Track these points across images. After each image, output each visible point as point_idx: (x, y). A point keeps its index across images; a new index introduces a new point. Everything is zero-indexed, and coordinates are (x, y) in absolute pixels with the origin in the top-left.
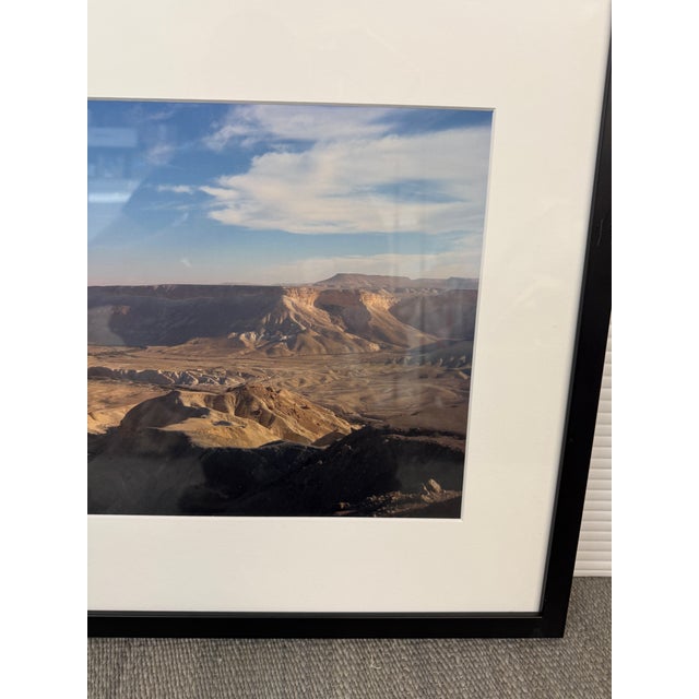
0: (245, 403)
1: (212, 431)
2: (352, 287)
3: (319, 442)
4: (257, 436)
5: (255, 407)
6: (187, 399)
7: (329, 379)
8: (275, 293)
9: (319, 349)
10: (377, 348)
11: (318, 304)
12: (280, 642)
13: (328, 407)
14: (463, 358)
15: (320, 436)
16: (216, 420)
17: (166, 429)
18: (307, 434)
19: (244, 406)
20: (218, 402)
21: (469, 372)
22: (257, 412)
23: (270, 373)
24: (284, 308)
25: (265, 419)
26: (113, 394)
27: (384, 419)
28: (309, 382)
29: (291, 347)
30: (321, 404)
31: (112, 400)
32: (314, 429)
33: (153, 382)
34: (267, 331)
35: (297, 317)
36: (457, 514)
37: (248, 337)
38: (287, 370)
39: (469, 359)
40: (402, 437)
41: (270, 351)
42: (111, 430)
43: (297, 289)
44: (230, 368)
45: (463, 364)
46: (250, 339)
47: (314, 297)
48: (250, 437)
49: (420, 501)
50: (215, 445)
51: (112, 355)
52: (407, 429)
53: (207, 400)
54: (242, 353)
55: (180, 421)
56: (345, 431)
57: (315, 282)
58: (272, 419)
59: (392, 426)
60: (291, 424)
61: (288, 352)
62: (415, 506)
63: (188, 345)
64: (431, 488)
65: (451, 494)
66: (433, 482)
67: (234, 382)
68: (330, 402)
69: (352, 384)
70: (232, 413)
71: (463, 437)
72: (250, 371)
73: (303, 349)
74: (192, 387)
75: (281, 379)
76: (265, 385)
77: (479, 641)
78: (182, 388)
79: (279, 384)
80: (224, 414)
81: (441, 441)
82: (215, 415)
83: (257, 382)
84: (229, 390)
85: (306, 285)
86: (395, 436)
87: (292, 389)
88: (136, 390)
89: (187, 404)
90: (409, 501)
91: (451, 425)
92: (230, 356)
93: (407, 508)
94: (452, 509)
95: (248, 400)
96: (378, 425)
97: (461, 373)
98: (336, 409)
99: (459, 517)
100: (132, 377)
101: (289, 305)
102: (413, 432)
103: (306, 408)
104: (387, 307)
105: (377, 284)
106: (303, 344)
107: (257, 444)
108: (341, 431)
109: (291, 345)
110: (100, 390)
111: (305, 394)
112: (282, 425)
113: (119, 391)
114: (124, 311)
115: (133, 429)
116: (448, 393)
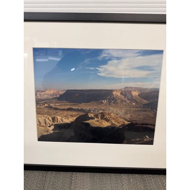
0: (103, 116)
1: (95, 123)
2: (129, 90)
3: (120, 126)
4: (105, 124)
5: (105, 117)
6: (90, 115)
7: (123, 111)
8: (111, 91)
9: (121, 104)
10: (134, 104)
11: (121, 94)
12: (109, 174)
13: (122, 118)
14: (155, 107)
15: (120, 125)
16: (96, 120)
17: (84, 122)
18: (117, 124)
19: (103, 117)
20: (97, 116)
21: (156, 110)
22: (106, 119)
23: (109, 109)
24: (113, 95)
25: (107, 120)
26: (73, 114)
27: (136, 121)
28: (118, 112)
29: (114, 104)
30: (121, 117)
31: (73, 115)
32: (119, 123)
33: (83, 111)
34: (109, 100)
35: (116, 97)
36: (152, 144)
37: (104, 101)
38: (113, 109)
39: (157, 107)
40: (140, 125)
41: (109, 104)
42: (72, 122)
43: (116, 90)
44: (100, 108)
45: (155, 108)
46: (105, 102)
47: (120, 92)
48: (104, 125)
49: (144, 141)
50: (96, 126)
51: (74, 105)
52: (141, 123)
53: (94, 115)
54: (103, 105)
55: (88, 120)
56: (126, 123)
57: (120, 89)
58: (109, 120)
59: (138, 123)
60: (113, 122)
61: (113, 105)
62: (142, 142)
63: (91, 103)
64: (146, 138)
65: (151, 139)
66: (147, 136)
67: (101, 111)
68: (123, 117)
69: (128, 112)
70: (100, 119)
71: (154, 125)
72: (105, 109)
73: (117, 104)
74: (91, 112)
75: (112, 111)
76: (108, 112)
77: (157, 175)
78: (89, 113)
79: (111, 112)
80: (98, 119)
81: (149, 126)
82: (96, 119)
83: (106, 112)
84: (99, 113)
85: (118, 89)
86: (138, 125)
87: (114, 113)
88: (78, 113)
89: (90, 116)
90: (141, 141)
92: (100, 106)
93: (140, 142)
94: (151, 143)
95: (104, 116)
96: (134, 122)
97: (155, 110)
98: (124, 118)
99: (153, 145)
100: (78, 110)
101: (114, 94)
102: (143, 124)
103: (117, 118)
104: (137, 94)
105: (136, 89)
106: (117, 103)
107: (105, 126)
108: (125, 124)
110: (70, 113)
111: (117, 115)
112: (111, 122)
113: (74, 113)
114: (77, 95)
115: (77, 122)
116: (151, 115)
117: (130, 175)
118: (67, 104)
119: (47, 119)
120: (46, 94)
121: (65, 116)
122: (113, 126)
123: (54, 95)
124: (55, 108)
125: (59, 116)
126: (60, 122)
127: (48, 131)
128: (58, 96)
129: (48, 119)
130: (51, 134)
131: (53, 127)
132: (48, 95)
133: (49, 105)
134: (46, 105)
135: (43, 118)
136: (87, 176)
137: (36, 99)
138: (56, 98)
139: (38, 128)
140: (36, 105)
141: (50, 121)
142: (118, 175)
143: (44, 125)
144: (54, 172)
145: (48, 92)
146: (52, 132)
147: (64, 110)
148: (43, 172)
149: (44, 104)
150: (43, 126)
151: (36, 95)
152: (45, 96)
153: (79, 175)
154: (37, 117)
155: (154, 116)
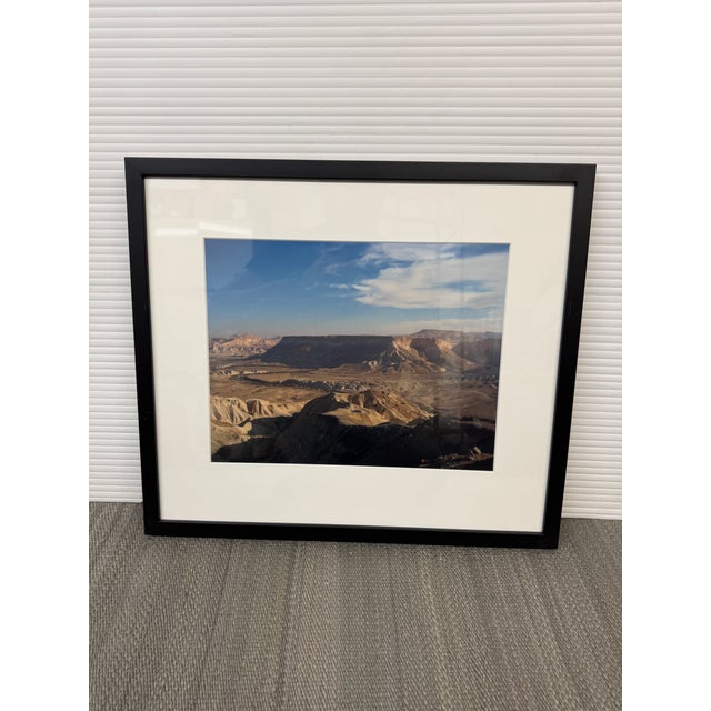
0: (370, 400)
1: (350, 416)
2: (431, 337)
3: (410, 424)
4: (376, 419)
5: (375, 403)
6: (339, 398)
7: (417, 387)
8: (389, 339)
9: (412, 370)
11: (412, 346)
13: (416, 403)
14: (494, 376)
15: (411, 420)
16: (353, 409)
17: (326, 414)
18: (403, 418)
19: (369, 402)
20: (355, 400)
21: (497, 385)
22: (376, 406)
23: (384, 384)
24: (393, 348)
25: (380, 410)
26: (298, 394)
27: (448, 411)
28: (406, 389)
29: (396, 369)
30: (412, 403)
31: (297, 398)
32: (408, 416)
33: (321, 388)
34: (383, 360)
35: (400, 353)
36: (491, 468)
38: (394, 382)
39: (497, 377)
40: (458, 422)
41: (385, 372)
42: (296, 415)
43: (401, 338)
44: (362, 380)
45: (494, 380)
46: (374, 365)
47: (410, 342)
48: (372, 420)
49: (469, 459)
50: (352, 424)
51: (299, 373)
52: (461, 417)
53: (349, 398)
54: (369, 372)
55: (334, 409)
56: (425, 417)
57: (410, 334)
58: (384, 409)
59: (452, 415)
60: (395, 413)
61: (394, 372)
62: (466, 463)
63: (341, 367)
64: (475, 452)
65: (487, 456)
66: (476, 449)
67: (364, 388)
68: (417, 401)
69: (430, 390)
70: (362, 406)
71: (494, 422)
72: (374, 383)
73: (403, 370)
74: (341, 391)
75: (390, 387)
76: (381, 390)
77: (506, 549)
78: (335, 391)
79: (389, 390)
80: (358, 406)
81: (479, 424)
82: (353, 407)
83: (377, 389)
84: (361, 393)
85: (406, 336)
86: (454, 421)
87: (396, 393)
88: (307, 393)
89: (338, 400)
90: (462, 459)
91: (486, 415)
92: (363, 374)
93: (462, 463)
94: (487, 465)
95: (372, 399)
96: (445, 414)
97: (493, 385)
98: (420, 405)
99: (492, 470)
100: (309, 385)
101: (396, 346)
102: (465, 419)
103: (403, 404)
104: (450, 347)
105: (445, 335)
106: (403, 367)
107: (375, 424)
108: (423, 418)
109: (396, 367)
110: (291, 392)
111: (403, 395)
112: (390, 413)
113: (301, 393)
114: (308, 349)
115: (307, 414)
116: (485, 396)
117: (439, 549)
118: (284, 369)
119: (235, 407)
120: (233, 347)
121: (280, 400)
122: (393, 423)
123: (252, 349)
124: (253, 380)
125: (266, 400)
126: (266, 413)
127: (237, 437)
128: (263, 351)
129: (239, 406)
130: (244, 444)
131: (249, 427)
132: (239, 349)
133: (241, 373)
134: (234, 373)
135: (226, 404)
136: (331, 550)
137: (210, 358)
138: (256, 357)
139: (213, 429)
140: (211, 374)
141: (243, 411)
142: (408, 549)
143: (229, 421)
144: (249, 541)
145: (238, 342)
146: (246, 438)
147: (276, 384)
148: (221, 540)
149: (228, 371)
150: (226, 424)
151: (211, 348)
152: (233, 352)
153: (313, 548)
154: (211, 402)
155: (493, 399)
